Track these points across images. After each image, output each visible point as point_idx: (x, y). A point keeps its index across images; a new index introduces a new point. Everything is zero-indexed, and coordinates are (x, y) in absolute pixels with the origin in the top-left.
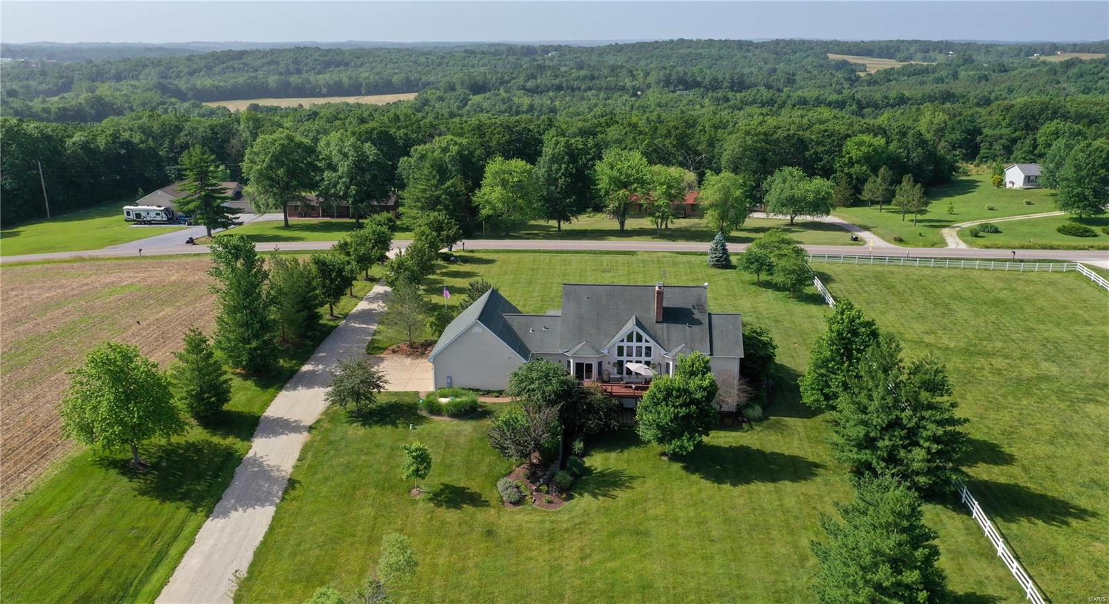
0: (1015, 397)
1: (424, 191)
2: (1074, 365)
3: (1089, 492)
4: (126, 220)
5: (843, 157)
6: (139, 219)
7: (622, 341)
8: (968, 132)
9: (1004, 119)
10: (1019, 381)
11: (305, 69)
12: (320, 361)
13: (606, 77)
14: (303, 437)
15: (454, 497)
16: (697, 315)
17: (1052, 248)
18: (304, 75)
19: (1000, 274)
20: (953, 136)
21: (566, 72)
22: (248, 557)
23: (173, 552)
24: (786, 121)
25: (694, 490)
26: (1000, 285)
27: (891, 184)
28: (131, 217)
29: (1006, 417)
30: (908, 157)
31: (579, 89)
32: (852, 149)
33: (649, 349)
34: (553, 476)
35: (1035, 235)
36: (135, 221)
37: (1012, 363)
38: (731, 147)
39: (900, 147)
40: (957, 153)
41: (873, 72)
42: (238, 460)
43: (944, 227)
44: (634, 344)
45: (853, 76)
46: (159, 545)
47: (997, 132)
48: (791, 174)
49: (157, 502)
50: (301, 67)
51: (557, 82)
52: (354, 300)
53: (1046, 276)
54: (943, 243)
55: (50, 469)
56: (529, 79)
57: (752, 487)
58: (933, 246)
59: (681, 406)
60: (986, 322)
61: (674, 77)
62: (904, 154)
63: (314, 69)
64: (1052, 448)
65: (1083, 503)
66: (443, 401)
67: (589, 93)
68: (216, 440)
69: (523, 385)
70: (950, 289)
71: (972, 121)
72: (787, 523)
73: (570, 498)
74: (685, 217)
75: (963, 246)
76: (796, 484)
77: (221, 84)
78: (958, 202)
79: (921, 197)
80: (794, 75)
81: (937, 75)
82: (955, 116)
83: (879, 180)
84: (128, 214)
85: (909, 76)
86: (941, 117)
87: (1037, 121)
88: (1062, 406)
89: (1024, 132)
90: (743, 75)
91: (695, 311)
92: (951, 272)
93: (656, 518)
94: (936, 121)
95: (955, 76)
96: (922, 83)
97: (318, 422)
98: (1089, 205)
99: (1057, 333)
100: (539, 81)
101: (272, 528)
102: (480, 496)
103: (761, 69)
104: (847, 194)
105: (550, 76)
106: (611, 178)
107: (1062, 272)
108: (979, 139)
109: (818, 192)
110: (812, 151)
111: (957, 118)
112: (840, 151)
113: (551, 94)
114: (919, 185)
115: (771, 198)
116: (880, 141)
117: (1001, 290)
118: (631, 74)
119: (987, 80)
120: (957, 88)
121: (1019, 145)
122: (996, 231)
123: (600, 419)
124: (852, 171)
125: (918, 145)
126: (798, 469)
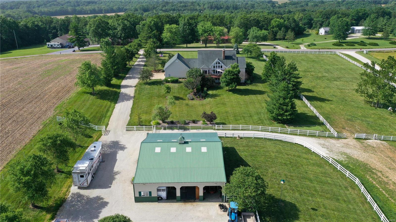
0: (316, 80)
1: (146, 34)
2: (332, 74)
3: (332, 97)
4: (48, 47)
5: (271, 25)
6: (52, 47)
7: (215, 64)
8: (309, 20)
9: (320, 15)
10: (317, 77)
11: (81, 4)
12: (130, 74)
13: (190, 6)
14: (134, 89)
15: (177, 98)
16: (234, 57)
17: (330, 49)
18: (81, 7)
19: (315, 55)
20: (305, 21)
21: (176, 4)
22: (130, 110)
23: (111, 109)
24: (253, 16)
25: (236, 96)
26: (315, 57)
27: (285, 33)
28: (49, 46)
29: (313, 84)
30: (290, 26)
31: (181, 10)
32: (273, 23)
33: (221, 67)
34: (200, 94)
35: (326, 46)
36: (51, 47)
37: (316, 73)
38: (237, 23)
39: (288, 23)
40: (306, 26)
41: (280, 4)
42: (119, 93)
43: (300, 44)
44: (218, 65)
45: (273, 5)
46: (107, 108)
47: (318, 19)
48: (255, 29)
49: (102, 100)
50: (79, 4)
51: (173, 8)
52: (133, 62)
53: (328, 55)
54: (300, 48)
55: (73, 94)
56: (163, 7)
57: (250, 96)
58: (297, 49)
59: (232, 75)
60: (310, 65)
61: (213, 6)
62: (289, 25)
63: (85, 4)
64: (324, 89)
65: (330, 99)
66: (169, 79)
67: (185, 11)
68: (111, 89)
69: (191, 74)
70: (301, 58)
71: (310, 16)
72: (259, 102)
73: (205, 99)
74: (224, 43)
75: (305, 49)
76: (261, 95)
77: (51, 10)
78: (305, 39)
79: (294, 36)
80: (254, 5)
81: (301, 4)
82: (305, 15)
83: (282, 32)
84: (48, 45)
85: (292, 5)
86: (301, 15)
87: (330, 16)
88: (328, 82)
89: (326, 19)
90: (237, 5)
91: (233, 57)
92: (302, 54)
93: (227, 101)
94: (299, 16)
95: (307, 5)
96: (296, 7)
97: (136, 85)
98: (342, 37)
99: (328, 67)
100: (167, 8)
101: (133, 105)
102: (183, 98)
103: (242, 3)
104: (272, 37)
105: (171, 6)
106: (202, 30)
107: (332, 54)
108: (312, 22)
109: (264, 34)
110: (261, 24)
111: (306, 16)
112: (270, 24)
113: (171, 12)
114: (293, 32)
115: (250, 37)
116: (282, 21)
117: (315, 58)
118: (198, 4)
119: (317, 6)
120: (307, 8)
121: (324, 23)
122: (315, 45)
123: (211, 82)
124: (274, 30)
125: (294, 22)
126: (261, 93)
